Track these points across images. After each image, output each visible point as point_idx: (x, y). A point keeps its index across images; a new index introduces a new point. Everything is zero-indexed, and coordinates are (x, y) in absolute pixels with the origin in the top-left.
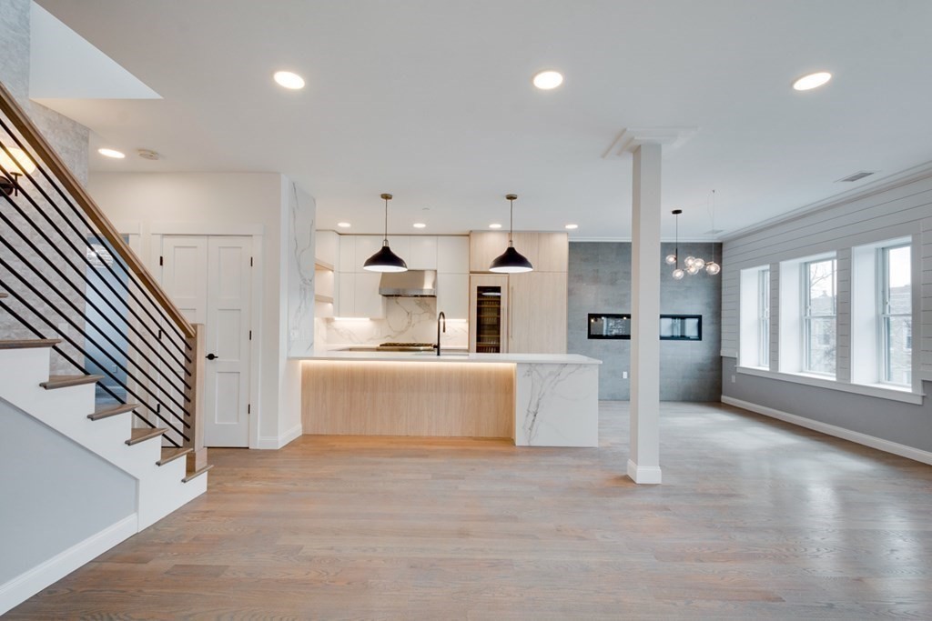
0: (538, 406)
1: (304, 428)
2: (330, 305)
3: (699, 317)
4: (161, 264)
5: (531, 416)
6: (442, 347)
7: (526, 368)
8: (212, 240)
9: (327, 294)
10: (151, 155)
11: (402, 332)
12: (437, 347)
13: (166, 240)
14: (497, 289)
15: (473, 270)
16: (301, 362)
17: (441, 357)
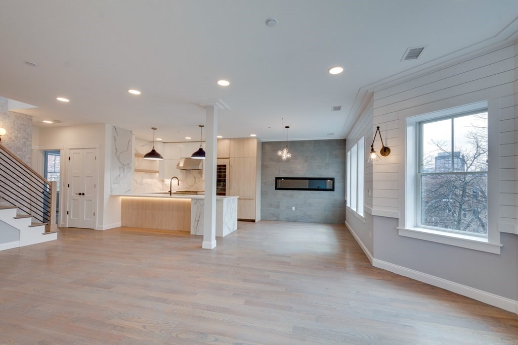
0: (199, 217)
1: (122, 224)
2: (157, 174)
3: (333, 179)
4: (69, 159)
5: (197, 222)
6: (172, 192)
7: (195, 201)
8: (84, 150)
9: (157, 169)
10: (58, 121)
11: (192, 186)
12: (170, 192)
13: (71, 151)
14: (225, 166)
15: (219, 157)
16: (121, 197)
17: (172, 196)
